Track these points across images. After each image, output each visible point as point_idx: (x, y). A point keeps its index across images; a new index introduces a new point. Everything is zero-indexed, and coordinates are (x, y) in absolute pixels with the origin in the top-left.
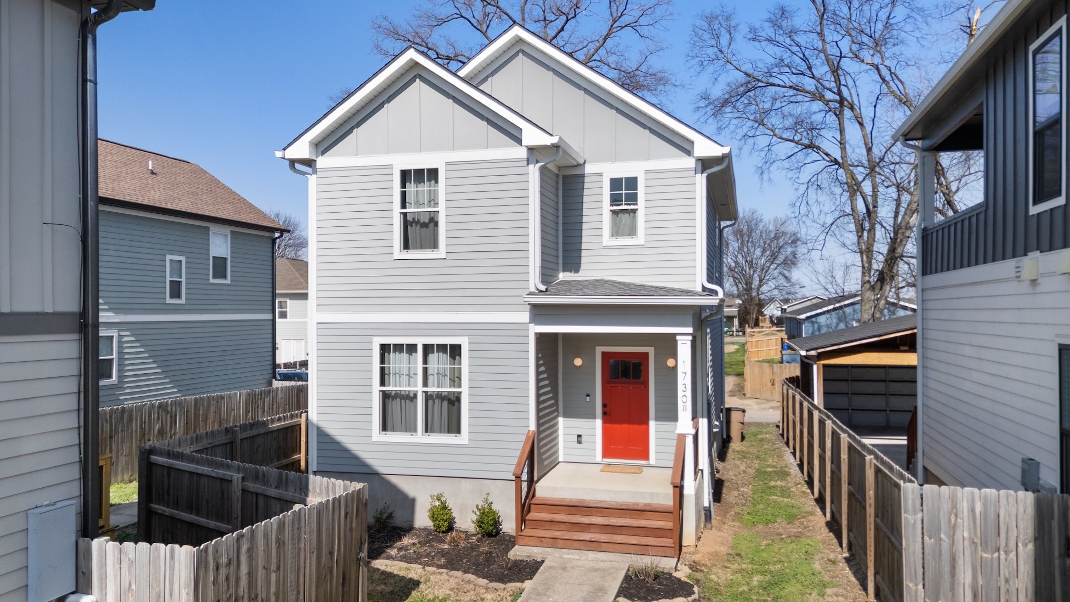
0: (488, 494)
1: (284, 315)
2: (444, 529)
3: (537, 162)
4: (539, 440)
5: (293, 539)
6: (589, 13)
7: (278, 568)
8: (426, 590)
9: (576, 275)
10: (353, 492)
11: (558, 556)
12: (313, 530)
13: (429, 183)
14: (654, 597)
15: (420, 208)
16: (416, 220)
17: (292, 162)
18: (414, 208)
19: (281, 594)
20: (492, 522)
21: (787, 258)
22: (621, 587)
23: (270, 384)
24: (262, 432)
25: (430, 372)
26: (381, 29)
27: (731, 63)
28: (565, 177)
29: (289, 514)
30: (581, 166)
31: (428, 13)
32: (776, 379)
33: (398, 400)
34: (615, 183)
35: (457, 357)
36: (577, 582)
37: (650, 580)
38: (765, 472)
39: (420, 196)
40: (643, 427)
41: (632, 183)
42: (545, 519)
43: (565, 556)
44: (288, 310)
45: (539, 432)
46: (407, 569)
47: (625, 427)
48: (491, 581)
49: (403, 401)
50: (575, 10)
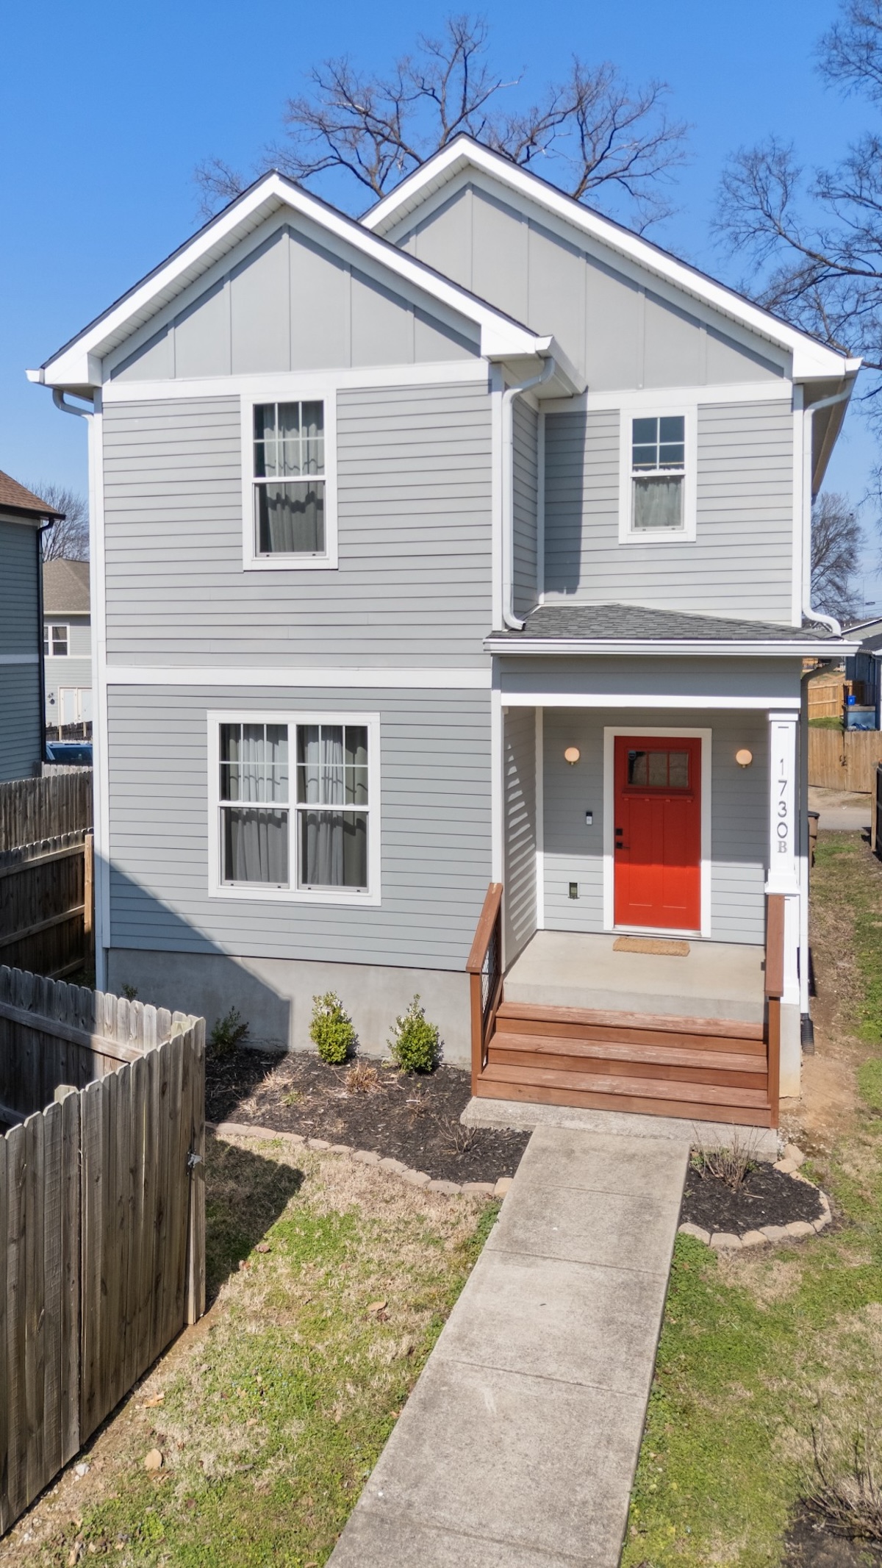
0: (418, 996)
1: (61, 649)
2: (337, 1057)
3: (507, 387)
4: (509, 898)
5: (53, 1163)
6: (551, 154)
7: (23, 1231)
8: (313, 1194)
9: (571, 597)
10: (176, 1040)
11: (553, 1123)
12: (97, 1135)
13: (305, 428)
14: (749, 1219)
15: (289, 475)
16: (283, 497)
17: (59, 392)
18: (280, 475)
19: (29, 1283)
20: (426, 1048)
21: (839, 557)
22: (684, 1197)
23: (37, 771)
24: (15, 871)
25: (310, 775)
26: (210, 181)
27: (785, 236)
28: (549, 417)
29: (45, 1113)
30: (578, 396)
31: (286, 156)
32: (849, 756)
33: (254, 823)
34: (643, 428)
35: (360, 749)
36: (599, 1186)
37: (735, 1179)
38: (872, 930)
39: (290, 453)
40: (688, 870)
41: (674, 427)
42: (524, 1048)
43: (567, 1124)
44: (68, 641)
45: (508, 883)
46: (277, 1144)
47: (656, 869)
48: (434, 1177)
49: (262, 826)
50: (528, 148)
